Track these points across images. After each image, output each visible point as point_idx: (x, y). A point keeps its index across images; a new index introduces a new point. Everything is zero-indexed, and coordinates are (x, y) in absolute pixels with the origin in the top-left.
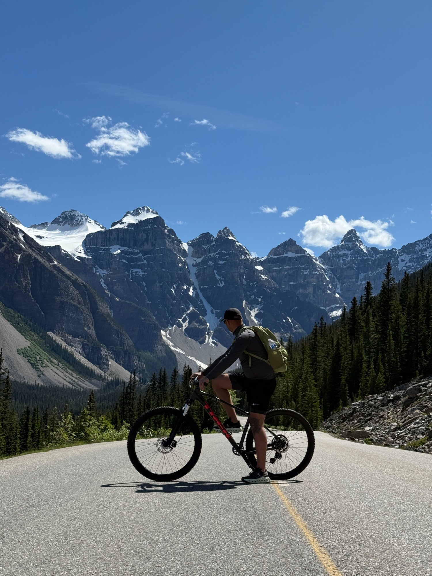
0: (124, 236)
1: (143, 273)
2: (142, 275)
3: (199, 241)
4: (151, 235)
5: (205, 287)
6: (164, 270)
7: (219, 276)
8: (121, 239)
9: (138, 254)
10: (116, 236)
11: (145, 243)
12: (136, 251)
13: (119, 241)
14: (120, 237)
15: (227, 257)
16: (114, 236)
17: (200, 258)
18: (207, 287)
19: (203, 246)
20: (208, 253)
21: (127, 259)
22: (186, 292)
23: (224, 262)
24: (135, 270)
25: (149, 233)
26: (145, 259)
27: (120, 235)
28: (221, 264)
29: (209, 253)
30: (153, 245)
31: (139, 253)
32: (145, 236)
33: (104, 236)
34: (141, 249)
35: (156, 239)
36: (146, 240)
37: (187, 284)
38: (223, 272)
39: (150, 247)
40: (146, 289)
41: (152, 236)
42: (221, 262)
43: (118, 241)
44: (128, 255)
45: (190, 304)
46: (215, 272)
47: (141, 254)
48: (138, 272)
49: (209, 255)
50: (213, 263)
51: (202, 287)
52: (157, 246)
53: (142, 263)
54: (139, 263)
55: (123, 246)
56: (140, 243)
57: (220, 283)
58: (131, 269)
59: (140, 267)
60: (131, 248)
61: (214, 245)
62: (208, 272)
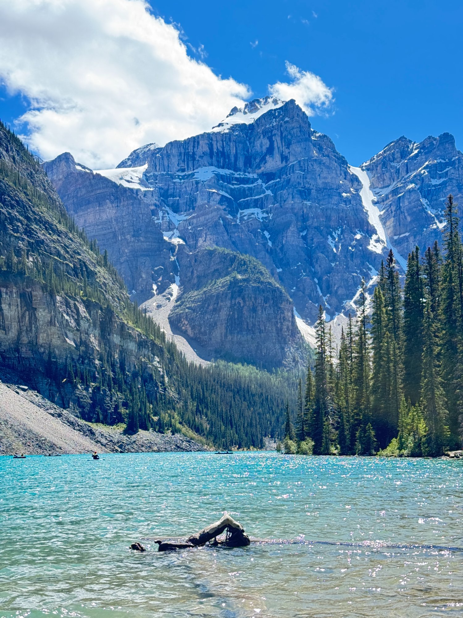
0: (223, 148)
1: (265, 215)
2: (263, 218)
3: (385, 158)
4: (279, 139)
5: (402, 236)
6: (309, 203)
7: (433, 208)
8: (217, 153)
9: (254, 181)
10: (206, 149)
11: (267, 157)
12: (251, 176)
13: (214, 158)
14: (215, 150)
15: (447, 169)
16: (203, 147)
17: (388, 186)
18: (407, 234)
19: (392, 164)
20: (404, 174)
21: (232, 192)
22: (361, 246)
23: (442, 180)
24: (247, 212)
25: (275, 135)
26: (268, 188)
27: (215, 147)
28: (435, 186)
29: (407, 173)
30: (284, 158)
31: (257, 180)
32: (266, 143)
33: (182, 151)
34: (260, 171)
35: (288, 145)
36: (270, 150)
37: (362, 230)
38: (442, 199)
39: (279, 163)
40: (270, 244)
41: (281, 140)
42: (434, 182)
43: (211, 157)
44: (233, 184)
45: (370, 269)
46: (424, 201)
47: (260, 182)
48: (253, 214)
49: (406, 177)
50: (418, 187)
51: (396, 238)
52: (292, 159)
53: (262, 196)
54: (256, 197)
55: (223, 168)
56: (258, 160)
57: (437, 221)
58: (240, 211)
59: (259, 204)
60: (240, 170)
61: (416, 155)
62: (406, 203)
